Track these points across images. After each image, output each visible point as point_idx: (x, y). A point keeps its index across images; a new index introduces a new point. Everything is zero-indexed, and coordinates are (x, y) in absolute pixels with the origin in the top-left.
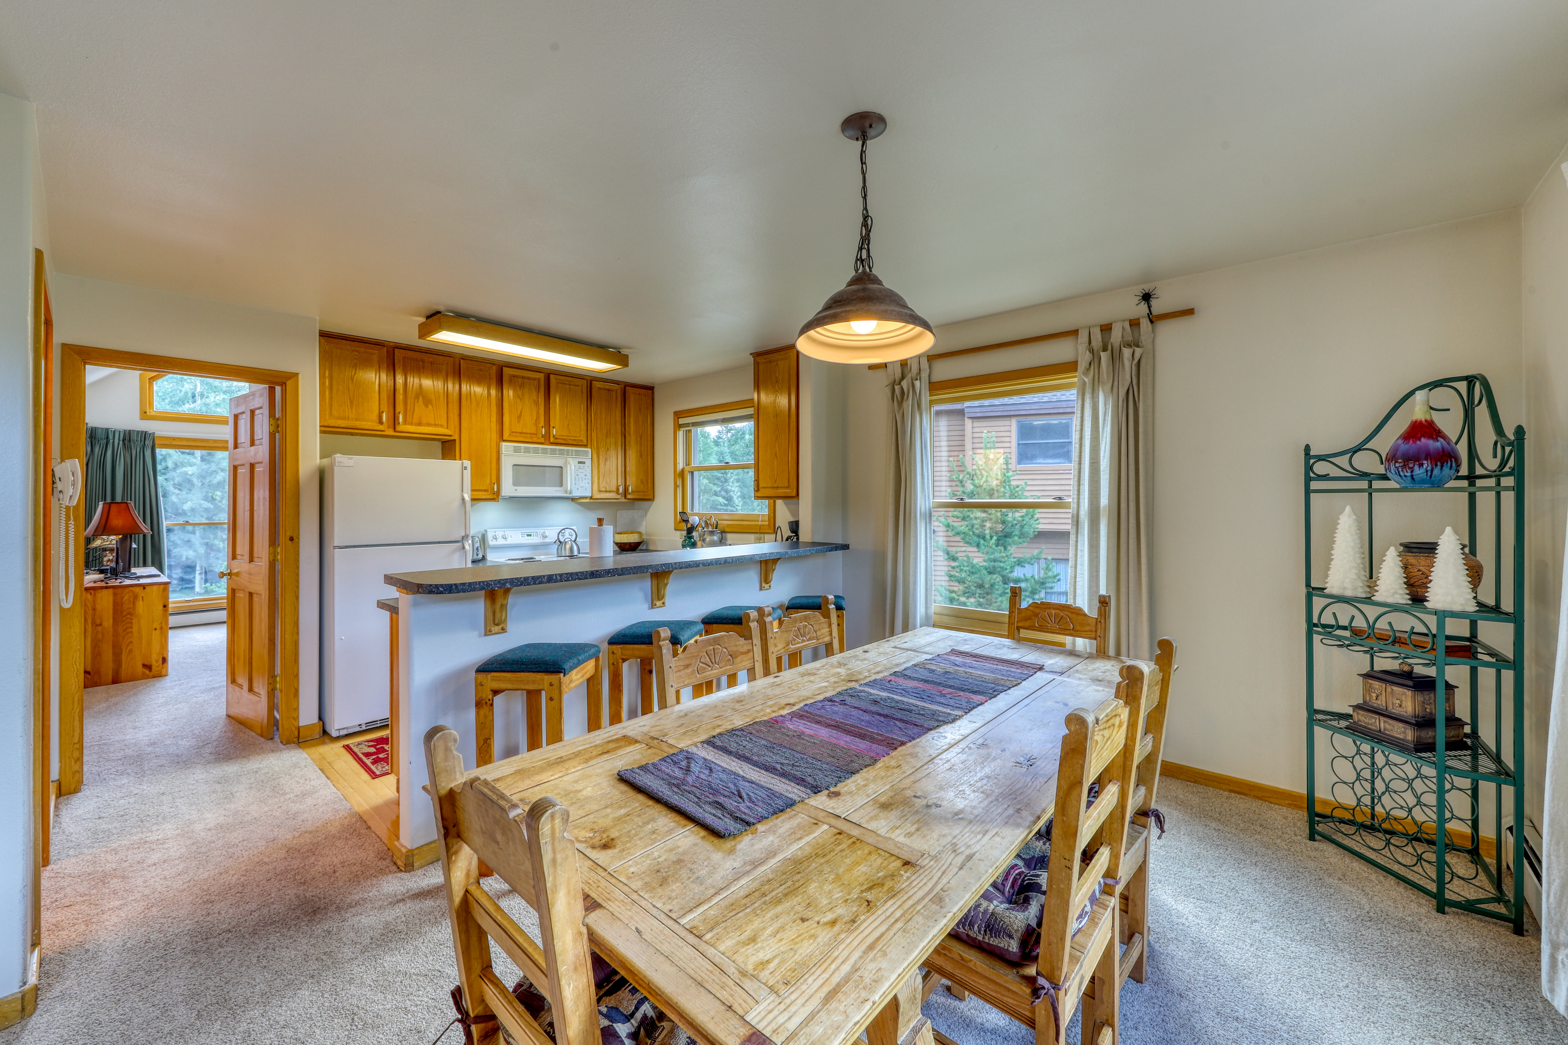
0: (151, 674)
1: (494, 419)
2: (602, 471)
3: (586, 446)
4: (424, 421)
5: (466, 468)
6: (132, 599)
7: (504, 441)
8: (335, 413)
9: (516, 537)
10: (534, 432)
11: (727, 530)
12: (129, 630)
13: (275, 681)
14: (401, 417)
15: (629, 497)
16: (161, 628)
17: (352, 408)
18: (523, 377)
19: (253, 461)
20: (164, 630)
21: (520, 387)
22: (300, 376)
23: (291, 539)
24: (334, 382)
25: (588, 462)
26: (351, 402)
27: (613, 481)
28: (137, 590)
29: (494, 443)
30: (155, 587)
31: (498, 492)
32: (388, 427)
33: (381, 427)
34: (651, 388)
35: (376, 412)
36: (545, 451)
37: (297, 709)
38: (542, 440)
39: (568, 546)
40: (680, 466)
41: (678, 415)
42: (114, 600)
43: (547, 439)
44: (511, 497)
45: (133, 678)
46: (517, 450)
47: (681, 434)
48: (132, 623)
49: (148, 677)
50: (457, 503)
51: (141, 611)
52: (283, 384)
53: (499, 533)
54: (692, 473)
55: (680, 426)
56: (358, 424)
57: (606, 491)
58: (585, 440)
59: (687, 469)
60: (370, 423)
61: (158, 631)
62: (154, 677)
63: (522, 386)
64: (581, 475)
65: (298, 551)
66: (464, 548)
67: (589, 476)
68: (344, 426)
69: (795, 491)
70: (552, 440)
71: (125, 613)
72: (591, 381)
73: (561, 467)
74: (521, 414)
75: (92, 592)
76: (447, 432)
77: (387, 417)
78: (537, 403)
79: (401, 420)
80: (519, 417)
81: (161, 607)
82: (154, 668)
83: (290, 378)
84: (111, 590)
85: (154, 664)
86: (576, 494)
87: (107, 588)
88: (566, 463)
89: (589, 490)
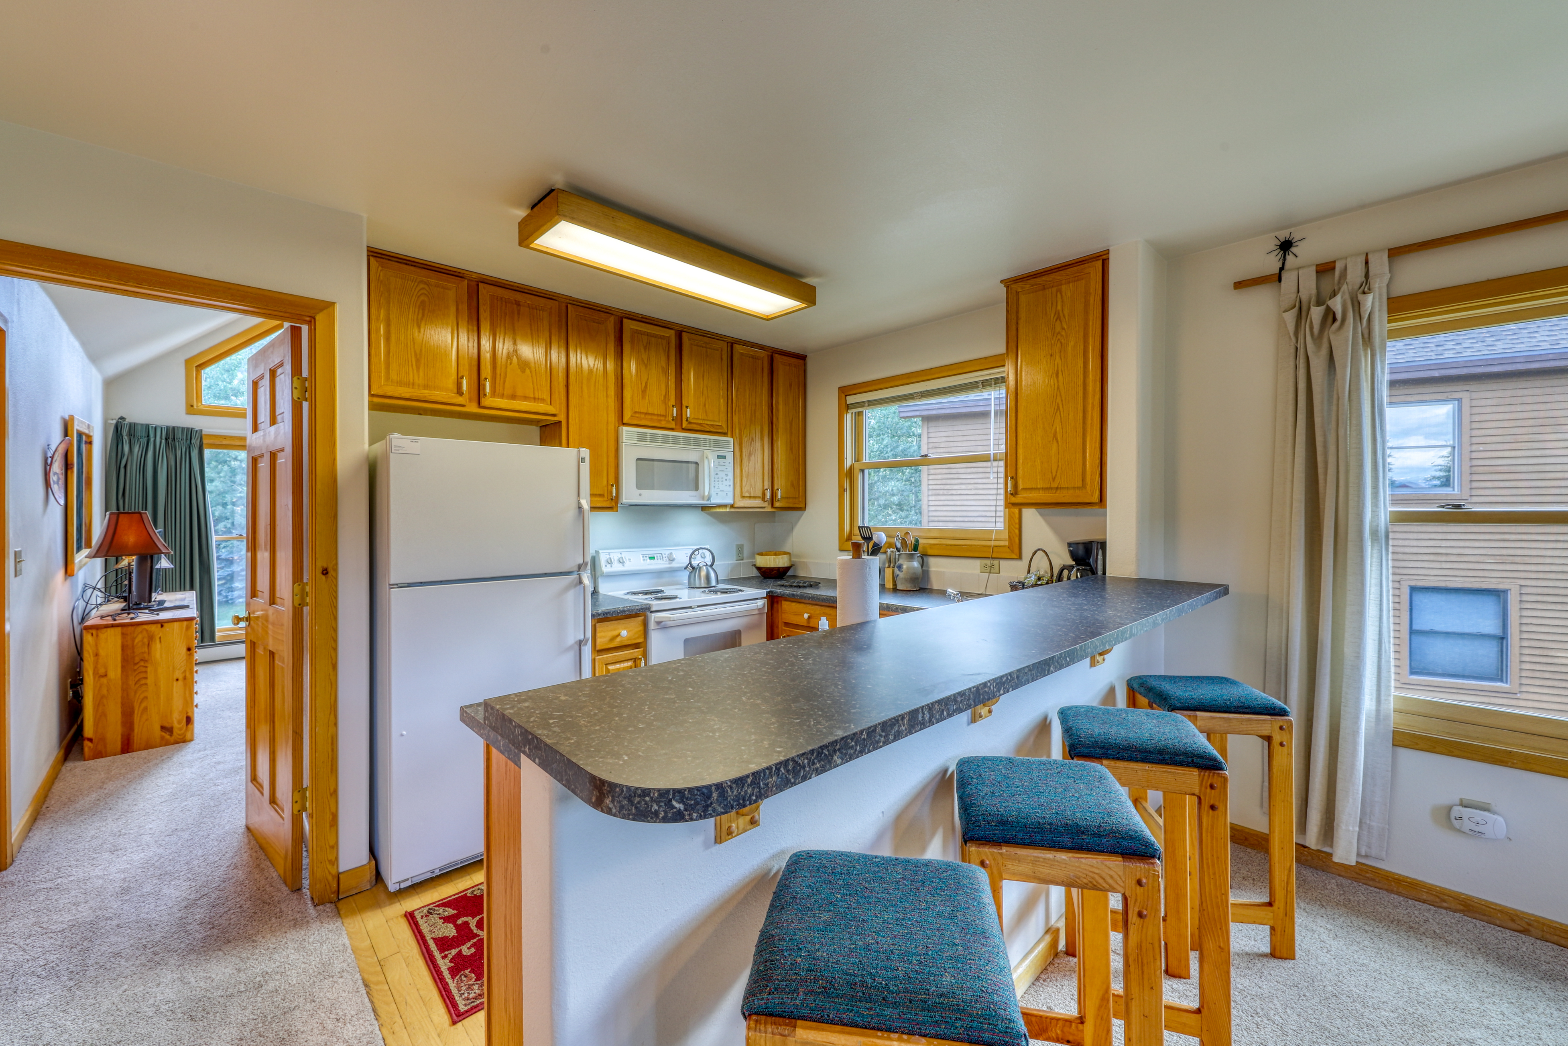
0: (172, 739)
1: (612, 391)
2: (745, 469)
3: (725, 434)
4: (519, 393)
5: (583, 460)
6: (146, 640)
7: (624, 424)
8: (393, 376)
9: (635, 560)
10: (663, 413)
11: (930, 552)
12: (143, 682)
13: (304, 798)
14: (488, 384)
15: (777, 504)
16: (185, 678)
17: (418, 368)
18: (648, 334)
19: (273, 448)
20: (188, 682)
21: (645, 348)
22: (337, 307)
23: (325, 572)
24: (392, 328)
25: (730, 457)
26: (418, 361)
27: (758, 484)
28: (153, 628)
29: (612, 427)
30: (176, 624)
31: (617, 499)
32: (470, 400)
33: (460, 400)
34: (803, 358)
35: (454, 377)
36: (676, 440)
37: (335, 847)
38: (673, 425)
39: (703, 573)
40: (848, 462)
41: (845, 391)
42: (122, 643)
43: (680, 423)
44: (631, 505)
45: (148, 746)
46: (641, 438)
47: (848, 418)
48: (146, 672)
49: (168, 743)
50: (572, 512)
51: (158, 655)
52: (311, 321)
53: (615, 556)
54: (863, 471)
55: (848, 407)
56: (426, 393)
57: (750, 497)
58: (725, 426)
59: (857, 466)
60: (446, 393)
61: (180, 682)
62: (176, 743)
63: (647, 347)
64: (721, 475)
65: (336, 592)
66: (580, 582)
67: (730, 476)
68: (407, 395)
69: (1097, 493)
70: (685, 425)
71: (137, 659)
72: (732, 344)
73: (696, 463)
74: (646, 386)
75: (94, 632)
76: (550, 409)
77: (469, 384)
78: (665, 372)
79: (488, 390)
80: (644, 391)
81: (185, 650)
82: (175, 731)
83: (321, 310)
84: (119, 629)
85: (176, 725)
86: (715, 500)
87: (113, 626)
88: (702, 458)
89: (731, 494)
